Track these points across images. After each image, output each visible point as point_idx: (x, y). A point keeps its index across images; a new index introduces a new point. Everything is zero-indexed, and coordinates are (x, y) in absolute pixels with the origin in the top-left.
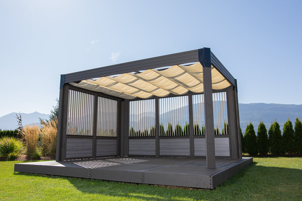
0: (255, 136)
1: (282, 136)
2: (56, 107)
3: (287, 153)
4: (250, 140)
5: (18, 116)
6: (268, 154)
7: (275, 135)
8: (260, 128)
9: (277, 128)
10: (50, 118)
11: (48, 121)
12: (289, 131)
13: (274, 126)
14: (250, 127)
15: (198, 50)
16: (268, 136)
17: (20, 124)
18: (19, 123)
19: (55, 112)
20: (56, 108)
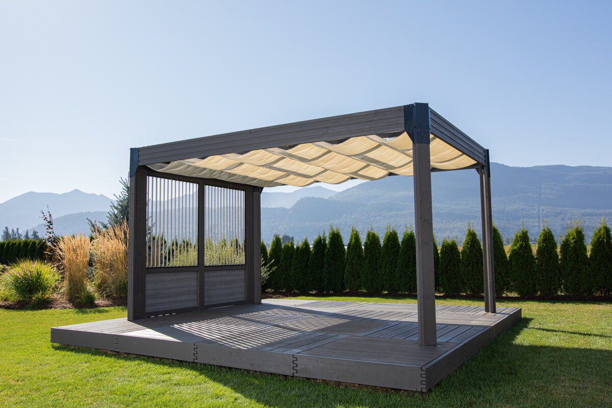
0: (532, 257)
1: (589, 256)
2: (121, 196)
3: (598, 294)
4: (520, 264)
5: (45, 214)
6: (559, 293)
7: (574, 254)
8: (543, 240)
9: (578, 241)
10: (108, 219)
11: (105, 227)
12: (603, 247)
13: (571, 237)
14: (521, 237)
15: (403, 108)
16: (560, 257)
17: (50, 230)
18: (47, 229)
19: (119, 207)
20: (121, 199)
